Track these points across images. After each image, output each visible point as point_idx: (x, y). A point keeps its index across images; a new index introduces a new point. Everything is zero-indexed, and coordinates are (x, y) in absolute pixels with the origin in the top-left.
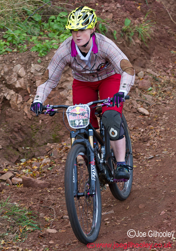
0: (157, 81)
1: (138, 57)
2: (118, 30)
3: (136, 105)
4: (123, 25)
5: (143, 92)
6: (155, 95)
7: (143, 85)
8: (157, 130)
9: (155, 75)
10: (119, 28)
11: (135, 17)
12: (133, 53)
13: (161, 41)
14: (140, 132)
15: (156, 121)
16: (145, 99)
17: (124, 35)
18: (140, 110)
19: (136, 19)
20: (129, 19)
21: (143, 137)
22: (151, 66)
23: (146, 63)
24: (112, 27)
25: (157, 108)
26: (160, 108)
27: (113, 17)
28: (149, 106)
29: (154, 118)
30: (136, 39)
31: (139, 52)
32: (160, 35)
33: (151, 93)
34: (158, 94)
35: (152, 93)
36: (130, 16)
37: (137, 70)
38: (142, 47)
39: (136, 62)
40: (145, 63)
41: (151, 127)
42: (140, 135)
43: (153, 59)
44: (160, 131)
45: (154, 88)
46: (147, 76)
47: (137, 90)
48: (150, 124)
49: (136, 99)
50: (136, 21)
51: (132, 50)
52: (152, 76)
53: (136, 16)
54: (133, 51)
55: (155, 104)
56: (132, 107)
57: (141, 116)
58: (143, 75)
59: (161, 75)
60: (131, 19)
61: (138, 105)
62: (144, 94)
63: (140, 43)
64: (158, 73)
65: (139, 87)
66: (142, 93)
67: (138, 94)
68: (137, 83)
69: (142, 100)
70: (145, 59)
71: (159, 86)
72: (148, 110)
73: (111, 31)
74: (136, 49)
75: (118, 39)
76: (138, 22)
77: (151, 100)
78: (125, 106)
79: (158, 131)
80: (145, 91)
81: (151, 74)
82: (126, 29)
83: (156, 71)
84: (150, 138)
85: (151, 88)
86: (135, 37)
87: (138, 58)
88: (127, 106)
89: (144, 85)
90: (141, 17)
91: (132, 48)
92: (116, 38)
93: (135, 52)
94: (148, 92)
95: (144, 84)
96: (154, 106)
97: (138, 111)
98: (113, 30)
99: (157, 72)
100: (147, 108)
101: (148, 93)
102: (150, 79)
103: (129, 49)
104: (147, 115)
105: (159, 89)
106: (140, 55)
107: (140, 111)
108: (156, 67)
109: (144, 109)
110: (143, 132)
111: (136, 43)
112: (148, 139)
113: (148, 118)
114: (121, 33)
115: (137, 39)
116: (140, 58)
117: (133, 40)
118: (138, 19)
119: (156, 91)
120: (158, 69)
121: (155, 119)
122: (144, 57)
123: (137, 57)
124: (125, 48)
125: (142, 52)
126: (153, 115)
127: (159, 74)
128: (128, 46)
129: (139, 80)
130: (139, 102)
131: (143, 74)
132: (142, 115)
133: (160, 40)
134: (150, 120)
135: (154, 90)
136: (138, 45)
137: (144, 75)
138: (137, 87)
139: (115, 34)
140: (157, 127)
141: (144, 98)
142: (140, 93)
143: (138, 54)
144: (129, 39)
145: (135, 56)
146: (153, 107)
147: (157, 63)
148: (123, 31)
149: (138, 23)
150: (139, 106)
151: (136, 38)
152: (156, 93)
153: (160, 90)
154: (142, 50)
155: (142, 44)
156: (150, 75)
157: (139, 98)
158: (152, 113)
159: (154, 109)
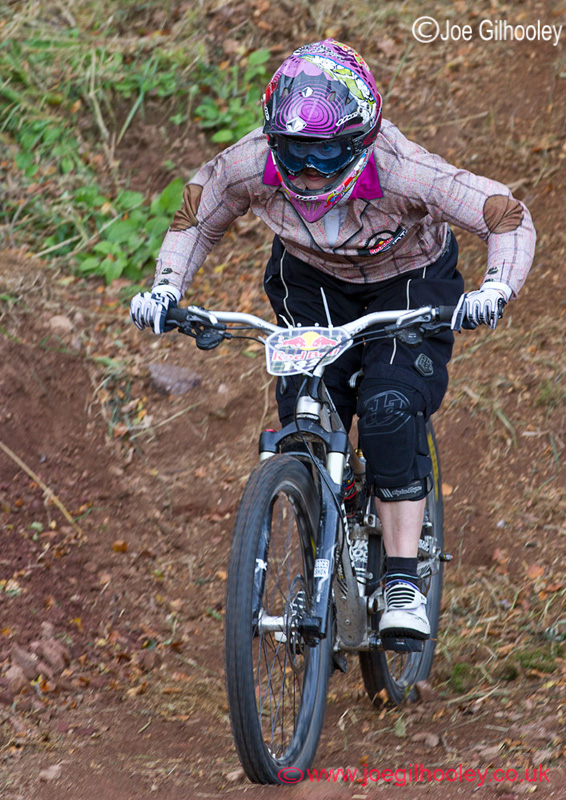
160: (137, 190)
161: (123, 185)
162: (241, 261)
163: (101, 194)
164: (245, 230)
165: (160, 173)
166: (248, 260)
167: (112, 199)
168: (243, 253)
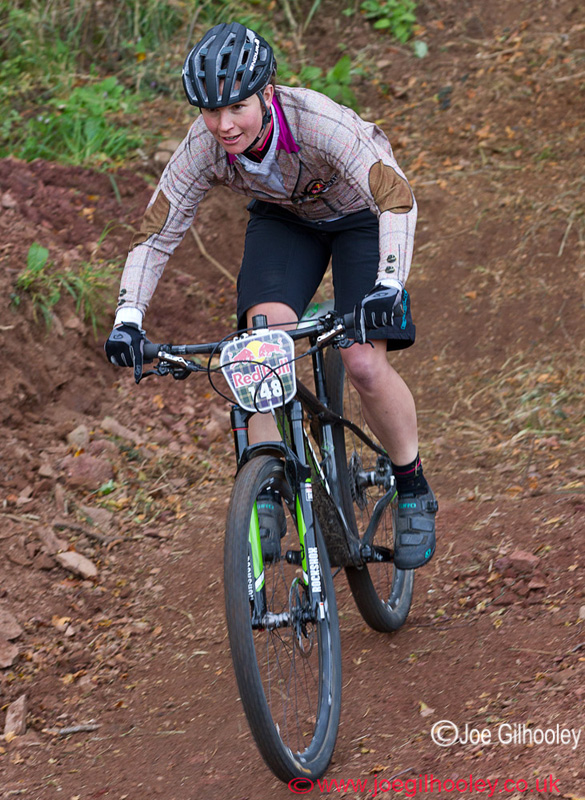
0: (134, 459)
1: (74, 378)
2: (3, 282)
3: (54, 543)
4: (20, 268)
5: (80, 497)
6: (124, 508)
7: (82, 474)
8: (123, 631)
9: (131, 440)
10: (6, 276)
11: (68, 242)
12: (56, 364)
13: (159, 325)
14: (60, 639)
15: (124, 597)
16: (86, 522)
17: (23, 302)
18: (65, 561)
19: (71, 248)
20: (46, 246)
21: (72, 657)
22: (119, 408)
23: (103, 397)
25: (127, 554)
26: (137, 554)
28: (97, 546)
29: (115, 587)
30: (68, 316)
31: (79, 361)
32: (158, 302)
33: (109, 500)
34: (133, 504)
35: (113, 502)
36: (52, 238)
37: (66, 423)
38: (90, 342)
39: (64, 395)
40: (97, 398)
41: (103, 621)
42: (62, 648)
43: (128, 385)
44: (132, 635)
45: (121, 485)
46: (101, 441)
47: (59, 489)
48: (98, 610)
49: (54, 522)
50: (71, 255)
51: (53, 354)
52: (117, 444)
53: (74, 238)
54: (55, 358)
55: (120, 540)
56: (37, 552)
57: (69, 580)
58: (88, 440)
59: (151, 439)
60: (52, 246)
61: (59, 541)
62: (85, 504)
63: (83, 328)
64: (140, 434)
65: (68, 481)
66: (77, 503)
67: (62, 505)
68: (62, 465)
69: (78, 526)
70: (98, 384)
71: (142, 476)
72: (95, 562)
74: (67, 350)
76: (76, 257)
77: (107, 525)
78: (11, 548)
79: (127, 632)
80: (90, 495)
81: (117, 437)
82: (32, 279)
83: (135, 426)
84: (94, 657)
85: (110, 484)
86: (65, 307)
87: (72, 381)
88: (20, 548)
89: (88, 472)
90: (93, 240)
91: (53, 346)
93: (61, 360)
94: (100, 498)
95: (88, 469)
96: (116, 548)
97: (58, 564)
99: (139, 428)
100: (92, 552)
101: (101, 500)
102: (110, 452)
103: (41, 348)
104: (89, 579)
105: (138, 488)
106: (79, 372)
107: (65, 565)
108: (135, 411)
109: (81, 557)
110: (72, 638)
111: (67, 329)
112: (89, 663)
113: (93, 587)
114: (13, 295)
115: (72, 316)
116: (80, 380)
117: (55, 318)
118: (80, 247)
119: (128, 496)
120: (142, 418)
121: (119, 591)
122: (95, 376)
123: (71, 378)
124: (27, 347)
125: (88, 359)
126: (112, 579)
127: (145, 436)
128: (38, 340)
129: (69, 456)
130: (64, 532)
131: (86, 437)
132: (71, 577)
133: (155, 320)
134: (98, 596)
135: (122, 492)
136: (76, 336)
137: (91, 440)
138: (59, 480)
140: (124, 620)
141: (84, 519)
142: (71, 502)
143: (72, 368)
144: (41, 314)
145: (61, 376)
146: (112, 549)
147: (139, 399)
148: (20, 289)
149: (75, 260)
150: (64, 545)
151: (68, 311)
152: (127, 502)
153: (142, 491)
154: (89, 353)
155: (89, 334)
156: (113, 437)
157: (65, 518)
158: (109, 569)
159: (117, 557)
160: (319, 66)
161: (308, 63)
162: (397, 116)
163: (289, 70)
164: (399, 94)
165: (335, 53)
166: (402, 115)
167: (298, 73)
168: (397, 111)
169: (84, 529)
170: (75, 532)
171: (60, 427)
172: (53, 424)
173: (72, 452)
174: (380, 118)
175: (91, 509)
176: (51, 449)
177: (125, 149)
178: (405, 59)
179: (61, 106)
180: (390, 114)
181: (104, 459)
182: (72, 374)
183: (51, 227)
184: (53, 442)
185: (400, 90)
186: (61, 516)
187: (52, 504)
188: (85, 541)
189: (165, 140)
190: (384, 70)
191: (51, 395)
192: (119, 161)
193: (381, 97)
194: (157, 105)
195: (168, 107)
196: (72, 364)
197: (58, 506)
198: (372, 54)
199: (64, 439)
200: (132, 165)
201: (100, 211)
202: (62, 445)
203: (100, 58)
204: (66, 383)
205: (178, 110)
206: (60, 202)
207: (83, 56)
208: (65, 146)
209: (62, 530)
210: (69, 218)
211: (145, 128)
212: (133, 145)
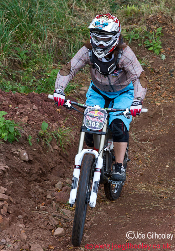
2: (34, 134)
4: (39, 129)
5: (61, 206)
7: (61, 198)
10: (35, 132)
11: (53, 121)
12: (51, 161)
16: (63, 214)
17: (40, 141)
19: (54, 123)
20: (47, 122)
22: (71, 175)
23: (66, 172)
24: (27, 131)
27: (28, 120)
28: (67, 222)
30: (54, 145)
31: (58, 160)
35: (71, 207)
36: (48, 119)
37: (55, 181)
38: (62, 154)
39: (53, 171)
40: (64, 172)
46: (66, 187)
47: (54, 203)
49: (53, 214)
50: (55, 125)
51: (50, 158)
53: (55, 119)
56: (47, 224)
60: (49, 123)
61: (55, 221)
62: (62, 208)
63: (59, 149)
65: (56, 200)
66: (60, 208)
68: (54, 195)
69: (60, 216)
70: (64, 167)
73: (26, 136)
74: (54, 156)
75: (33, 145)
77: (70, 215)
78: (39, 223)
80: (64, 205)
82: (43, 133)
86: (53, 142)
87: (56, 167)
88: (42, 223)
89: (63, 197)
90: (61, 120)
91: (50, 155)
92: (31, 144)
94: (67, 206)
98: (28, 135)
100: (65, 224)
103: (46, 156)
106: (58, 163)
111: (54, 149)
114: (37, 138)
115: (56, 145)
116: (58, 166)
117: (50, 146)
118: (57, 122)
122: (63, 165)
124: (42, 156)
125: (61, 159)
128: (45, 153)
129: (56, 192)
131: (61, 185)
136: (57, 152)
137: (63, 186)
138: (54, 200)
139: (30, 140)
142: (58, 207)
143: (56, 163)
144: (46, 145)
145: (53, 165)
146: (72, 223)
148: (39, 136)
149: (57, 127)
154: (61, 157)
155: (61, 151)
169: (62, 217)
170: (59, 218)
171: (53, 182)
172: (50, 181)
173: (57, 190)
174: (151, 79)
175: (64, 210)
176: (50, 189)
177: (70, 89)
178: (158, 60)
179: (49, 75)
180: (154, 78)
181: (67, 193)
182: (56, 164)
183: (47, 115)
184: (51, 187)
185: (157, 70)
186: (55, 212)
187: (51, 208)
188: (63, 220)
189: (82, 87)
190: (151, 64)
191: (49, 171)
192: (68, 93)
193: (151, 72)
194: (79, 75)
195: (83, 76)
196: (56, 161)
197: (54, 209)
198: (148, 58)
199: (54, 186)
200: (72, 95)
201: (62, 110)
202: (53, 188)
203: (60, 59)
204: (54, 167)
205: (86, 76)
206: (50, 107)
207: (55, 59)
208: (50, 88)
209: (55, 217)
210: (53, 112)
211: (76, 83)
212: (72, 88)
